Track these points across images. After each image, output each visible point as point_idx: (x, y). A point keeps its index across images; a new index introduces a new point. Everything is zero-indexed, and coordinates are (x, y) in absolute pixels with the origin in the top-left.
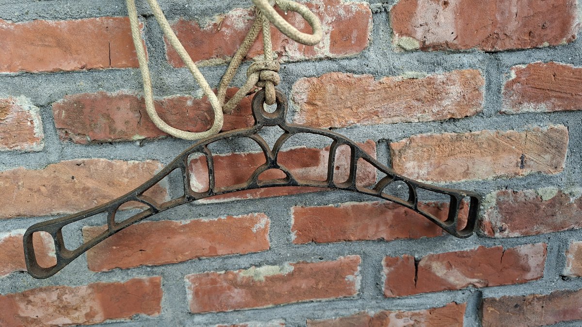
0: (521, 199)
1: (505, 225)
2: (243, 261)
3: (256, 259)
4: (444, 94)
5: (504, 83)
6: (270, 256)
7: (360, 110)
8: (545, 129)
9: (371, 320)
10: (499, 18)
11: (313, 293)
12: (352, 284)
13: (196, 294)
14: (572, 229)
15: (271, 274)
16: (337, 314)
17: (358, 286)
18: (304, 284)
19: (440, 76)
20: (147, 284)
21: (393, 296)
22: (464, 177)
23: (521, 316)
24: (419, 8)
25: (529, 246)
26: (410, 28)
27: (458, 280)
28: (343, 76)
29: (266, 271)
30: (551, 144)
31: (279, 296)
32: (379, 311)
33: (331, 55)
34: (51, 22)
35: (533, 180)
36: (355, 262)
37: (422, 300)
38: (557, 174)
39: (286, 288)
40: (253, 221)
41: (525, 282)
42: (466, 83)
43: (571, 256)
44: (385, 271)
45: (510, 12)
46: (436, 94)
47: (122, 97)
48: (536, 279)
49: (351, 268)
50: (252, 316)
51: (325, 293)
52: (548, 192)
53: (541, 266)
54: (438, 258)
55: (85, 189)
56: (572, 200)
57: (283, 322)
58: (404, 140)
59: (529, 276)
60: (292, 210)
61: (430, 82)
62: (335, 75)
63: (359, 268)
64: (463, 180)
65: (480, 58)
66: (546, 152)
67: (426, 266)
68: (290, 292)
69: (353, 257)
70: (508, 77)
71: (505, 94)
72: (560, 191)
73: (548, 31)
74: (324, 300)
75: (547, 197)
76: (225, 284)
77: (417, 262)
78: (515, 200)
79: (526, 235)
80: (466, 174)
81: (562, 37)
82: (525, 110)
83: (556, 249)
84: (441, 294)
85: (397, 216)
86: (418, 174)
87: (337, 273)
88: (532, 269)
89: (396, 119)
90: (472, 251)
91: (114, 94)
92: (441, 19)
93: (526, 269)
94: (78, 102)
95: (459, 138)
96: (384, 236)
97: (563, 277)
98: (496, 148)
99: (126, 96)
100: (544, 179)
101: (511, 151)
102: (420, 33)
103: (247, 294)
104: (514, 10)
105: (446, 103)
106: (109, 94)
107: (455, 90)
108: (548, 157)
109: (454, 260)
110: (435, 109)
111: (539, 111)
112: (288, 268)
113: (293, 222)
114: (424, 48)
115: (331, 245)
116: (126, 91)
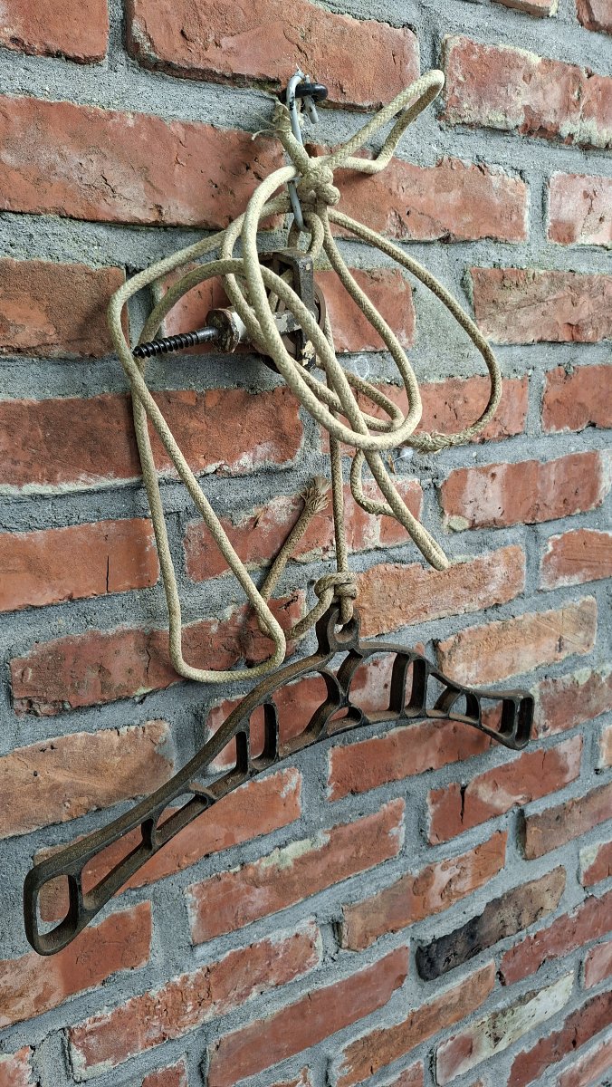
0: (561, 688)
1: (548, 723)
2: (265, 845)
3: (282, 836)
4: (490, 577)
5: (542, 558)
6: (297, 828)
7: (409, 607)
8: (578, 604)
9: (416, 882)
10: (539, 487)
11: (353, 865)
12: (396, 839)
13: (203, 913)
14: (604, 713)
15: (301, 852)
16: (378, 887)
17: (402, 841)
18: (341, 856)
19: (486, 556)
20: (133, 917)
21: (439, 842)
22: (509, 673)
23: (563, 830)
24: (469, 483)
25: (568, 741)
26: (460, 505)
27: (503, 802)
28: (391, 567)
29: (295, 850)
30: (584, 621)
31: (312, 882)
32: (423, 867)
33: (381, 545)
34: (21, 535)
35: (569, 664)
36: (399, 808)
37: (467, 839)
38: (589, 652)
39: (318, 869)
40: (282, 782)
41: (565, 785)
42: (509, 563)
43: (604, 745)
44: (431, 810)
45: (549, 480)
46: (483, 580)
47: (123, 635)
48: (574, 780)
49: (394, 818)
50: (273, 923)
51: (365, 862)
52: (582, 675)
53: (578, 763)
54: (485, 778)
55: (56, 787)
56: (603, 679)
57: (313, 918)
58: (452, 638)
59: (568, 778)
60: (330, 754)
61: (478, 565)
62: (382, 567)
63: (403, 815)
64: (509, 677)
65: (521, 532)
66: (580, 629)
67: (472, 792)
68: (324, 873)
69: (396, 801)
70: (546, 550)
71: (543, 569)
72: (593, 672)
73: (580, 498)
74: (362, 872)
75: (583, 682)
76: (243, 886)
77: (463, 789)
78: (556, 690)
79: (567, 728)
80: (511, 669)
81: (592, 502)
82: (561, 585)
83: (590, 740)
84: (486, 824)
85: (445, 737)
86: (468, 677)
87: (380, 829)
88: (571, 769)
89: (443, 613)
90: (516, 761)
91: (111, 631)
92: (490, 494)
93: (564, 771)
94: (55, 652)
95: (504, 627)
96: (433, 765)
97: (597, 771)
98: (538, 633)
99: (129, 632)
100: (578, 660)
101: (551, 634)
102: (469, 510)
103: (271, 892)
104: (553, 478)
105: (492, 587)
106: (103, 633)
107: (500, 571)
108: (581, 634)
109: (501, 777)
110: (482, 596)
111: (572, 584)
112: (323, 838)
113: (330, 772)
114: (473, 527)
115: (371, 792)
116: (129, 625)
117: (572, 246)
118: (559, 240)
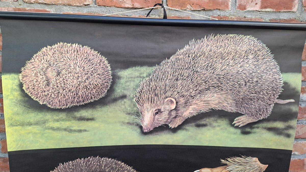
117: (245, 11)
118: (241, 9)
